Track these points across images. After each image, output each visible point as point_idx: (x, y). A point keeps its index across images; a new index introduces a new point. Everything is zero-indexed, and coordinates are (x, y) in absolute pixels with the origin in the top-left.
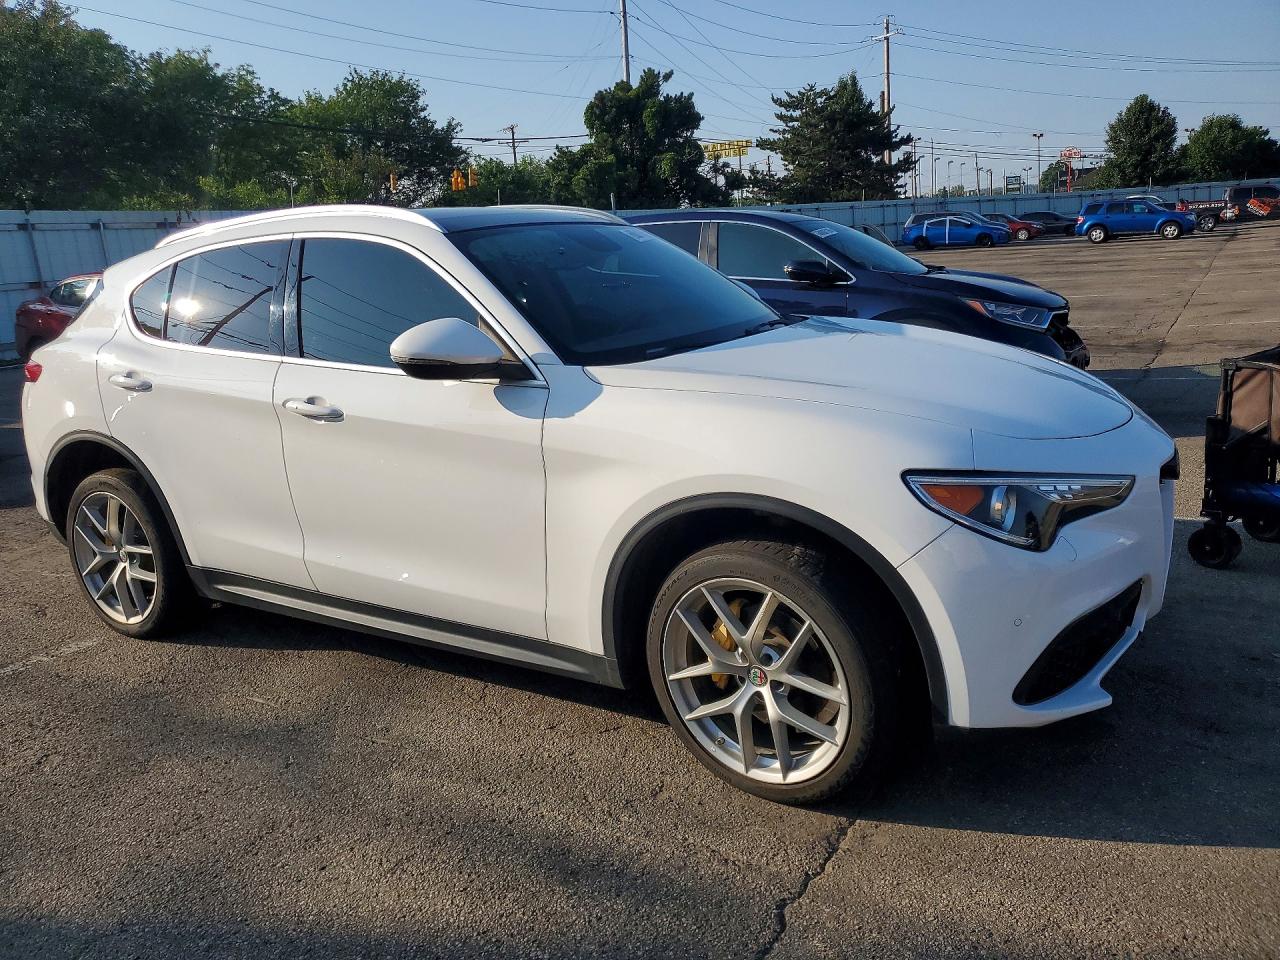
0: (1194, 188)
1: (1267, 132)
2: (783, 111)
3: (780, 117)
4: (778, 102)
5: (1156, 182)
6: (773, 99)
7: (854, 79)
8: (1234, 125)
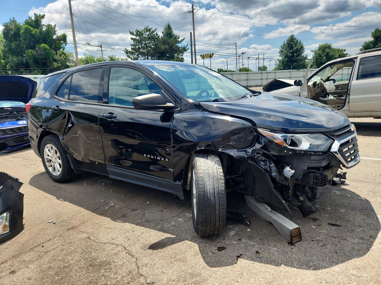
0: (311, 71)
1: (345, 50)
2: (134, 37)
3: (132, 39)
4: (132, 33)
5: (294, 68)
6: (130, 32)
7: (169, 26)
8: (329, 47)
